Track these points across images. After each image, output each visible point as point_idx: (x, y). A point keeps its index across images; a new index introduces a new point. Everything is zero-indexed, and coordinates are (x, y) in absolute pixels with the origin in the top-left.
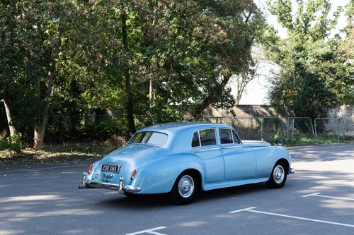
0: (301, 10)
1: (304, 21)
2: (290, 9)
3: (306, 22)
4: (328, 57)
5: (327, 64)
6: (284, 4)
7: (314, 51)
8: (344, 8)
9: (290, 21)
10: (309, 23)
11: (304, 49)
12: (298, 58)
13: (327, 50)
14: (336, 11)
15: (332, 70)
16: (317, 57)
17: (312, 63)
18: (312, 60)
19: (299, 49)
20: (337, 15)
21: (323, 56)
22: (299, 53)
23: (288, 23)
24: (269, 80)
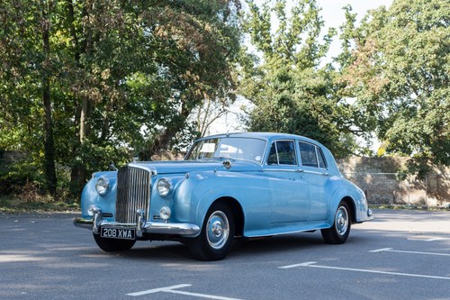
0: (283, 28)
1: (287, 43)
2: (269, 25)
3: (290, 46)
4: (321, 91)
5: (320, 100)
6: (261, 19)
7: (304, 82)
8: (338, 30)
9: (269, 42)
10: (294, 47)
11: (290, 79)
12: (282, 91)
13: (320, 81)
14: (327, 33)
15: (327, 109)
16: (308, 90)
17: (301, 98)
18: (301, 94)
19: (283, 78)
20: (328, 39)
21: (315, 89)
22: (283, 84)
23: (266, 44)
24: (243, 119)
